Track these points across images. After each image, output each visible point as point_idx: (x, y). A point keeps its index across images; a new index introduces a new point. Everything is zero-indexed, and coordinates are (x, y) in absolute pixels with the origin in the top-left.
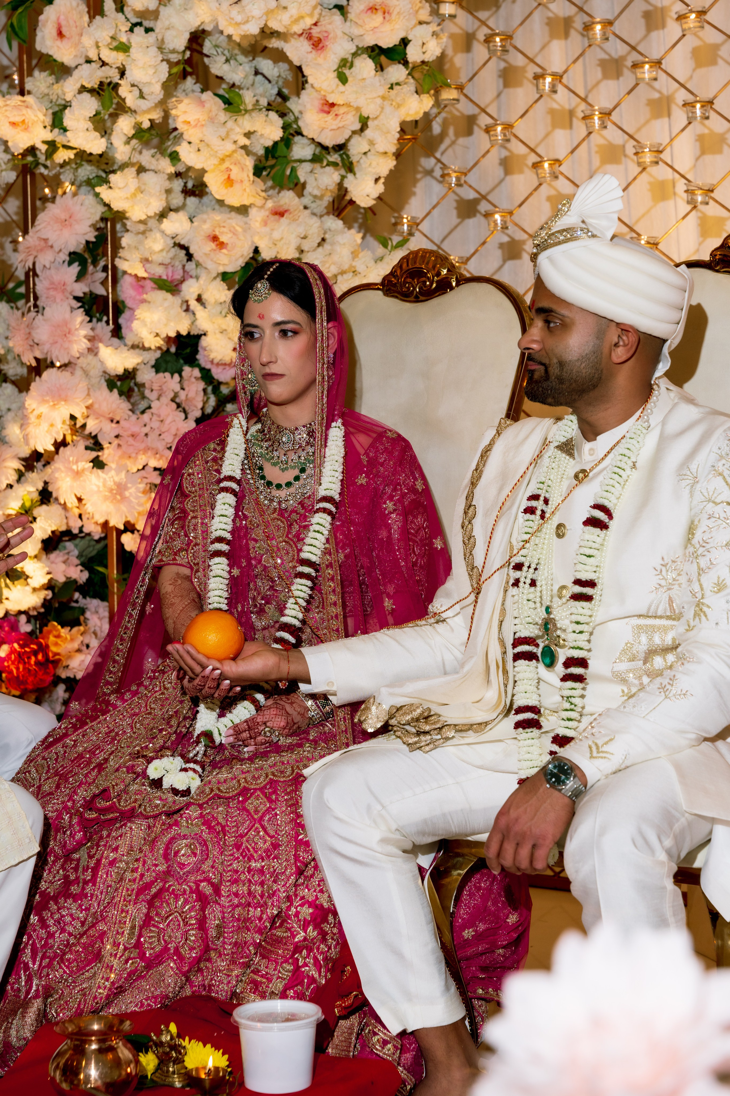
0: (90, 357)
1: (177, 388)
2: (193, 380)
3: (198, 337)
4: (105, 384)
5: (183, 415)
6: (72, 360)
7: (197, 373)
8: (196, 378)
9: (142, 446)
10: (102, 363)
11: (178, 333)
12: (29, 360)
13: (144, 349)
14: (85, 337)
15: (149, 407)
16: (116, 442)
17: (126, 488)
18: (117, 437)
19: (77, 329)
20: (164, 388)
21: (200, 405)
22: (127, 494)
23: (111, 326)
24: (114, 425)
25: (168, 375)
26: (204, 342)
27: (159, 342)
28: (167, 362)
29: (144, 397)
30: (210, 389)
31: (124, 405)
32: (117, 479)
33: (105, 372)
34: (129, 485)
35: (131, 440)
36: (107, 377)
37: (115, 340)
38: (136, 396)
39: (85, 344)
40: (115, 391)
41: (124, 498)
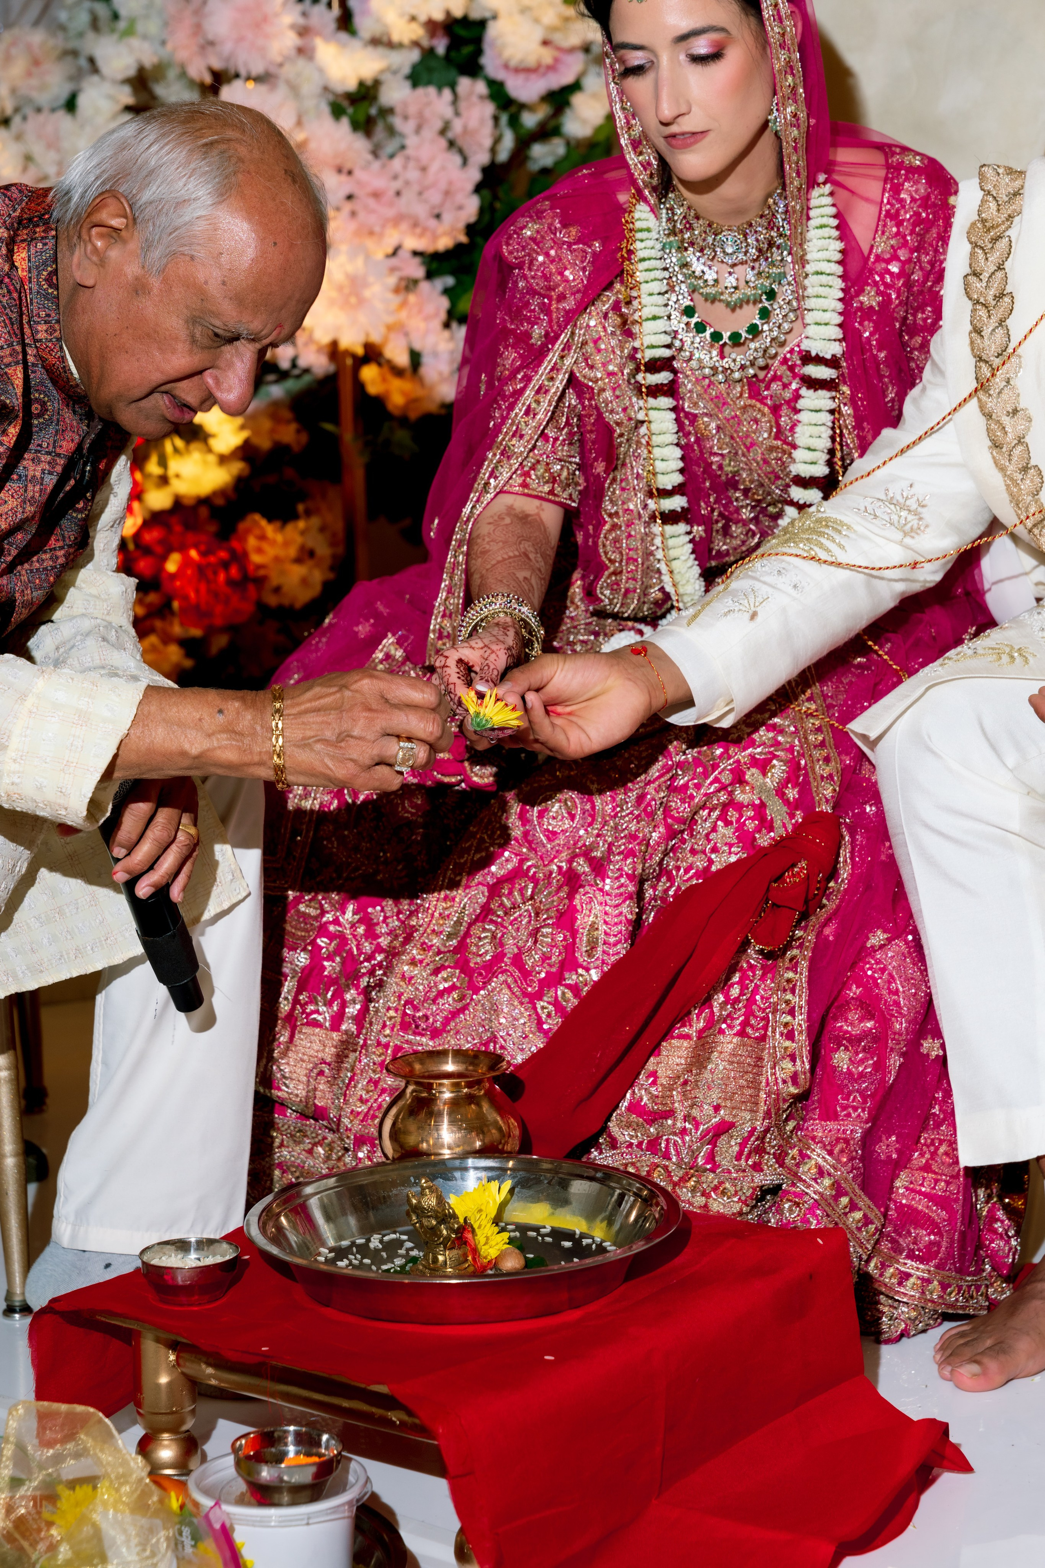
0: (301, 63)
1: (448, 112)
2: (475, 99)
3: (482, 24)
4: (326, 110)
5: (457, 160)
6: (273, 70)
7: (481, 87)
8: (481, 97)
9: (390, 213)
10: (321, 70)
11: (448, 13)
12: (199, 71)
13: (391, 45)
14: (293, 27)
15: (403, 147)
16: (347, 207)
17: (365, 285)
18: (350, 197)
19: (277, 15)
20: (427, 113)
21: (488, 142)
22: (367, 293)
23: (336, 10)
24: (343, 178)
25: (432, 90)
26: (493, 31)
27: (417, 32)
28: (430, 70)
29: (391, 131)
30: (504, 118)
31: (359, 144)
32: (350, 268)
33: (326, 89)
34: (371, 279)
35: (371, 202)
36: (331, 97)
37: (343, 36)
38: (379, 131)
39: (290, 40)
40: (345, 122)
41: (361, 301)
